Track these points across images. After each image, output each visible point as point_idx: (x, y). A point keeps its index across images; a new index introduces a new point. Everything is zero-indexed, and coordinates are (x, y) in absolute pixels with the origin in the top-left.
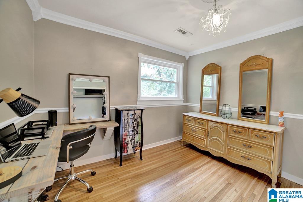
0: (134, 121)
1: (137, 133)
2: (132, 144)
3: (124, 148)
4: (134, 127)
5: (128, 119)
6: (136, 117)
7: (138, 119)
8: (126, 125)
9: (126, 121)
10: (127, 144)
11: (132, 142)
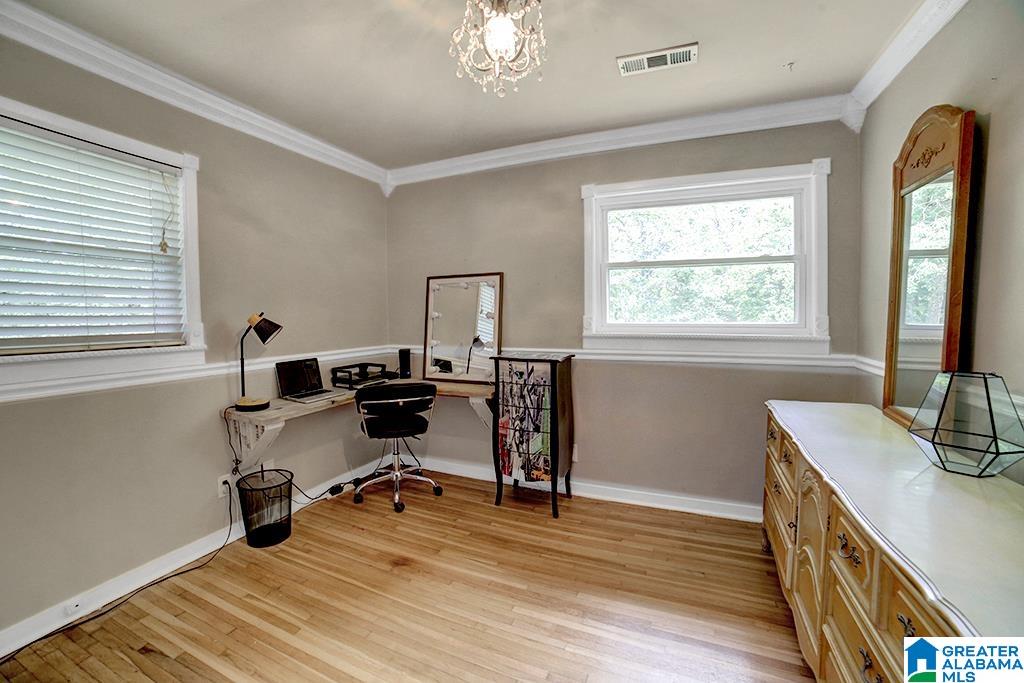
0: (525, 392)
1: (537, 429)
2: (520, 456)
3: (503, 461)
4: (526, 408)
5: (511, 383)
6: (531, 381)
7: (541, 389)
8: (508, 401)
9: (508, 388)
10: (509, 451)
11: (521, 450)
